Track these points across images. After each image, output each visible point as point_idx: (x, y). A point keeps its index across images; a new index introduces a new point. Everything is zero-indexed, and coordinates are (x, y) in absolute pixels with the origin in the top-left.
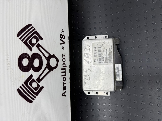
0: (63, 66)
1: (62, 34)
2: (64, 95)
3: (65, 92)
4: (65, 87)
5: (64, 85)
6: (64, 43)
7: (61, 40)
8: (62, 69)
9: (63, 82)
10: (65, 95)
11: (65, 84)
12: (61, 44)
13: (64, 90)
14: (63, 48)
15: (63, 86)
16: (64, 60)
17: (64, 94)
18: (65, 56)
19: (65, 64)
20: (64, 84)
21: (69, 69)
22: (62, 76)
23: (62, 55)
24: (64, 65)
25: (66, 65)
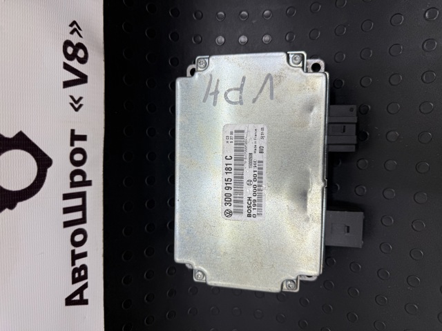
0: (73, 184)
1: (75, 39)
4: (84, 267)
5: (79, 263)
6: (83, 79)
9: (73, 252)
12: (67, 84)
15: (73, 264)
17: (77, 298)
19: (83, 173)
20: (75, 257)
22: (67, 224)
24: (78, 178)
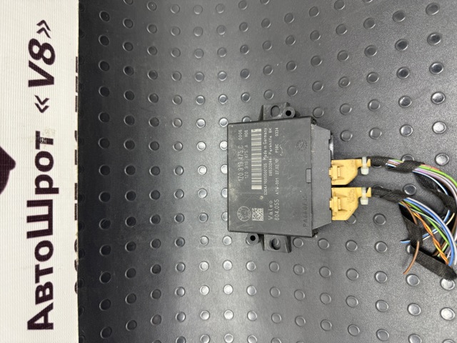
2: (39, 323)
3: (50, 307)
7: (32, 65)
8: (31, 204)
10: (50, 321)
11: (49, 271)
13: (38, 301)
14: (42, 105)
16: (44, 162)
18: (50, 142)
21: (76, 202)
23: (34, 135)
25: (54, 186)
